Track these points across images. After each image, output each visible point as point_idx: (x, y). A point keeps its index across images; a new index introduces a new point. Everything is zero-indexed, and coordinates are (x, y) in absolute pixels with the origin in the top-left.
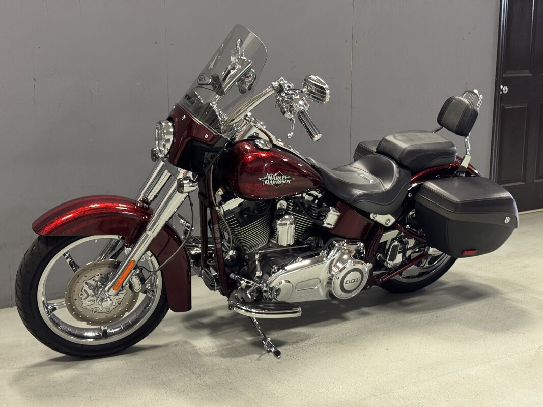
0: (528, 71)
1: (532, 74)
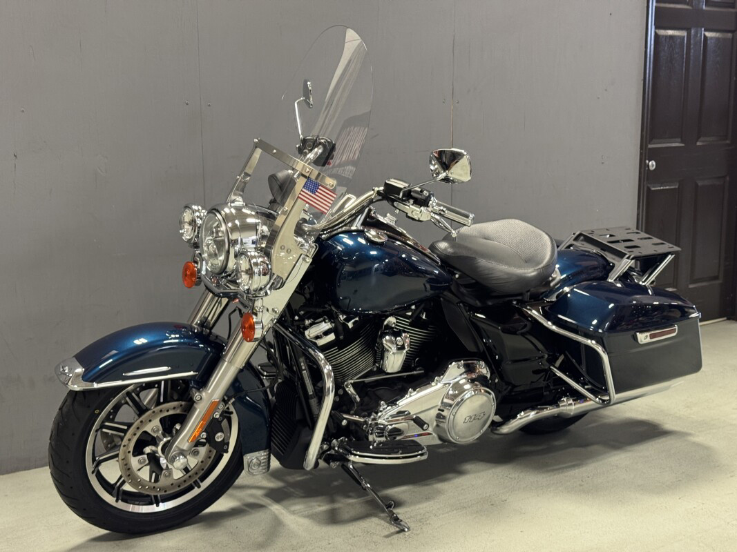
0: (679, 140)
1: (684, 143)
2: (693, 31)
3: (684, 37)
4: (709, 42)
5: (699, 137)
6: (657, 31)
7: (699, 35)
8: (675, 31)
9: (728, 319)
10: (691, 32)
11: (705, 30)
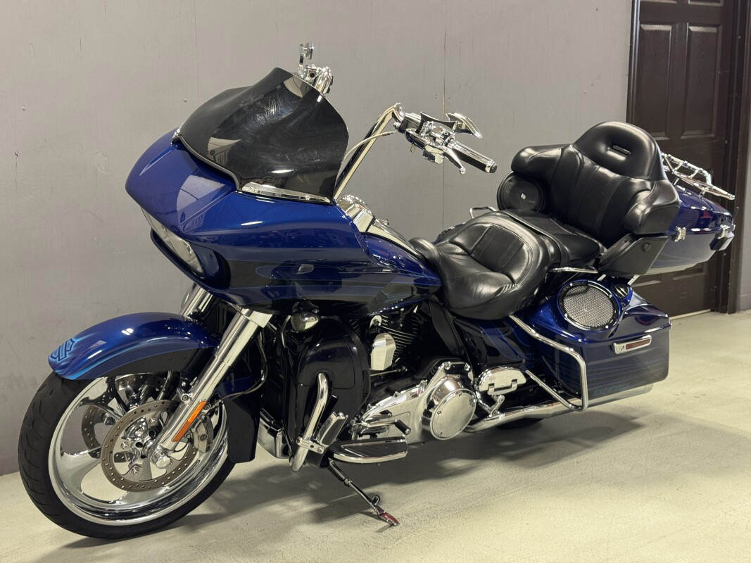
0: (664, 134)
1: (668, 137)
2: (677, 26)
3: (669, 32)
4: (693, 36)
5: (683, 131)
6: (642, 25)
7: (684, 29)
8: (661, 26)
9: (712, 311)
10: (675, 27)
11: (690, 25)
